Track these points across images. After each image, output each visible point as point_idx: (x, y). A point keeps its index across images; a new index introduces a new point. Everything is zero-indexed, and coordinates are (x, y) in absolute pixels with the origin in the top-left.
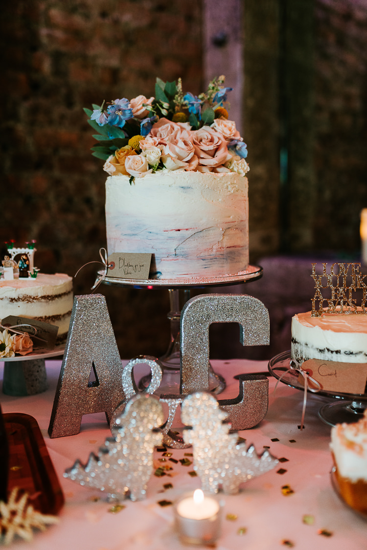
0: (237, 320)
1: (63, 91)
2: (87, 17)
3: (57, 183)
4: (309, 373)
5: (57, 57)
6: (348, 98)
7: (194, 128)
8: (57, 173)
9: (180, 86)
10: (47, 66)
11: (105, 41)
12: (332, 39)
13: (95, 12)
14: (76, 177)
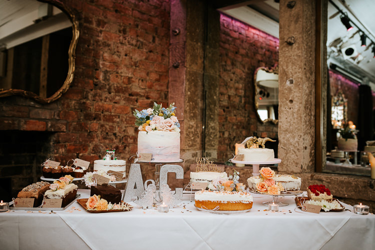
0: (176, 171)
1: (107, 87)
2: (119, 56)
3: (102, 126)
4: (193, 185)
5: (106, 72)
6: (237, 89)
7: (165, 119)
8: (102, 122)
9: (161, 106)
10: (101, 77)
11: (126, 65)
12: (229, 63)
13: (123, 54)
14: (111, 124)
